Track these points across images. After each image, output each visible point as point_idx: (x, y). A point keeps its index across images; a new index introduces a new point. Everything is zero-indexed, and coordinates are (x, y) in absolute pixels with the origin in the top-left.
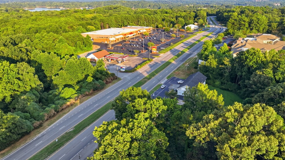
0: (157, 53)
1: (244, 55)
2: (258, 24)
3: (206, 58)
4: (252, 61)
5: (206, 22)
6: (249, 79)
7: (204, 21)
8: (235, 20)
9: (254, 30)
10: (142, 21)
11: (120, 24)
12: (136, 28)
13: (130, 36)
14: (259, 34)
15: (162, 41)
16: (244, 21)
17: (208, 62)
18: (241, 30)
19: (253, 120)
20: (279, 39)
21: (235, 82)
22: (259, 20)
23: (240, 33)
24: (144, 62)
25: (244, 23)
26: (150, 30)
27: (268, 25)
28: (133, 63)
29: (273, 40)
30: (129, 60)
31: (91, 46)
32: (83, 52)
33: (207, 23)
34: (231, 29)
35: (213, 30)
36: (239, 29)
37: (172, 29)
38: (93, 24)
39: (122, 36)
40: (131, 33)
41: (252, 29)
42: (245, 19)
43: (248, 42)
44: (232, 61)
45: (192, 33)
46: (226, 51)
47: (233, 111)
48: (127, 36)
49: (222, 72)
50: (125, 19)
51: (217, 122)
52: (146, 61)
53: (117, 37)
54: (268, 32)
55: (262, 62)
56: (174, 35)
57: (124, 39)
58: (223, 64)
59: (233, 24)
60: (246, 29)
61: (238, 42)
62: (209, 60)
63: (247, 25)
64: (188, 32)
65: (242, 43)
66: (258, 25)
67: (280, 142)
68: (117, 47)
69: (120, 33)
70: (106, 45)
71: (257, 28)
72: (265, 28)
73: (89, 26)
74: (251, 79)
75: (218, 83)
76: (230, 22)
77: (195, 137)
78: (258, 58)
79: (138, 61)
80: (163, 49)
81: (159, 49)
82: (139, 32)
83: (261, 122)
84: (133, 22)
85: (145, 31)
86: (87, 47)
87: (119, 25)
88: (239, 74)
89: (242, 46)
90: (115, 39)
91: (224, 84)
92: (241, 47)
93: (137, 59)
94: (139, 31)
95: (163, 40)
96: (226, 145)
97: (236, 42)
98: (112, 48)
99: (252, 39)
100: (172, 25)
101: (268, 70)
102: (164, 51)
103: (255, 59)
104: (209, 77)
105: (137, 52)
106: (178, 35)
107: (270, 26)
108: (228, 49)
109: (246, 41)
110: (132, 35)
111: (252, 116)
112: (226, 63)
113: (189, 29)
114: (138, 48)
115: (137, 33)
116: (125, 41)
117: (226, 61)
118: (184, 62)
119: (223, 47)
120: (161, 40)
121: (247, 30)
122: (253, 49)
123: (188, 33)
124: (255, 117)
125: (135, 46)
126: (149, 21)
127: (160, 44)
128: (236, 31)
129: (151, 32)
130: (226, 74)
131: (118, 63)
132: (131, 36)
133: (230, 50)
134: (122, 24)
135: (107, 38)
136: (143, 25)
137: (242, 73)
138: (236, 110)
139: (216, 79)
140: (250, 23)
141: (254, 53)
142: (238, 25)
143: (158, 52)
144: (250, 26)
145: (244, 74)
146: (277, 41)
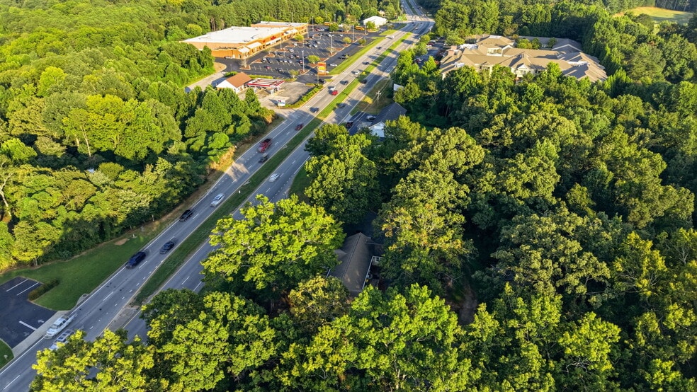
0: (327, 74)
1: (455, 76)
2: (484, 17)
3: (404, 82)
4: (465, 85)
5: (399, 9)
6: (460, 110)
7: (396, 8)
8: (448, 10)
9: (477, 29)
10: (284, 10)
11: (245, 18)
12: (279, 27)
13: (271, 42)
14: (484, 36)
15: (329, 52)
16: (462, 13)
17: (408, 88)
18: (456, 29)
19: (448, 140)
20: (512, 44)
21: (444, 115)
22: (484, 11)
23: (454, 35)
24: (310, 90)
25: (461, 15)
26: (303, 30)
27: (499, 19)
28: (294, 92)
29: (503, 47)
30: (284, 88)
31: (213, 65)
32: (202, 77)
33: (401, 12)
34: (441, 27)
35: (411, 27)
36: (454, 27)
37: (341, 25)
38: (196, 20)
39: (259, 44)
40: (273, 38)
41: (474, 27)
42: (463, 10)
43: (465, 52)
44: (440, 84)
45: (377, 34)
46: (432, 68)
47: (432, 134)
48: (267, 43)
49: (427, 101)
50: (254, 7)
51: (420, 146)
52: (313, 89)
53: (252, 46)
54: (500, 32)
55: (477, 85)
56: (347, 39)
57: (263, 50)
58: (428, 89)
59: (445, 17)
60: (464, 26)
61: (451, 54)
62: (409, 84)
63: (466, 20)
64: (371, 31)
65: (455, 54)
66: (484, 19)
67: (467, 155)
68: (257, 65)
69: (255, 39)
70: (237, 63)
71: (482, 25)
72: (494, 24)
73: (190, 25)
74: (463, 109)
75: (421, 117)
76: (439, 15)
77: (401, 161)
78: (472, 80)
79: (300, 90)
80: (335, 67)
81: (328, 66)
82: (285, 35)
83: (455, 141)
84: (269, 14)
85: (295, 31)
86: (205, 67)
87: (243, 20)
88: (449, 102)
89: (456, 60)
90: (248, 51)
91: (430, 118)
92: (453, 62)
93: (298, 86)
94: (286, 33)
95: (332, 49)
96: (427, 161)
97: (447, 54)
98: (248, 67)
99: (471, 45)
100: (340, 18)
101: (483, 96)
102: (338, 71)
103: (469, 82)
104: (410, 109)
105: (294, 73)
106: (355, 39)
107: (501, 20)
108: (435, 66)
109: (463, 50)
110: (275, 40)
111: (447, 137)
112: (431, 87)
113: (370, 26)
114: (292, 65)
115: (283, 37)
116: (264, 53)
117: (432, 86)
118: (372, 88)
119: (428, 63)
120: (328, 49)
121: (467, 28)
122: (467, 67)
123: (370, 34)
124: (449, 138)
125: (286, 62)
126: (298, 11)
127: (327, 56)
128: (449, 30)
129: (305, 33)
130: (432, 105)
131: (270, 93)
132: (273, 42)
133: (439, 66)
134: (249, 16)
135: (235, 49)
136: (288, 19)
137: (453, 101)
138: (435, 134)
139: (419, 111)
140: (471, 16)
141: (467, 73)
142: (452, 20)
143: (328, 72)
144: (471, 21)
145: (455, 102)
146: (509, 49)
